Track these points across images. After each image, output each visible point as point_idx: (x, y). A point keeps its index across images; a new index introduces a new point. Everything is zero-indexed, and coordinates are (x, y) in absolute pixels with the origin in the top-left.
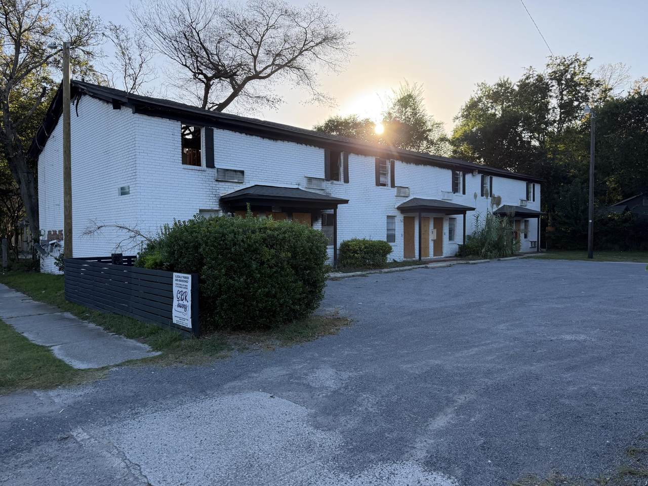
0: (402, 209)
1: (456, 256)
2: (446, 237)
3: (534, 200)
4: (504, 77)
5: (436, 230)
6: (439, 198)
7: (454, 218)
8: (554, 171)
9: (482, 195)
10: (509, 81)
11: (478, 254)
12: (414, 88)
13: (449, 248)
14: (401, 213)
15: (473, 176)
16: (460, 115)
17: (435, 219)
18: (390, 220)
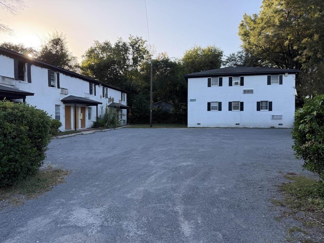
0: (64, 101)
1: (92, 127)
2: (87, 118)
3: (124, 101)
4: (107, 40)
5: (82, 114)
6: (83, 96)
7: (91, 108)
8: (132, 88)
9: (103, 97)
10: (110, 43)
11: (103, 126)
12: (61, 35)
13: (89, 123)
14: (64, 103)
15: (99, 86)
16: (85, 55)
17: (81, 108)
18: (57, 108)
